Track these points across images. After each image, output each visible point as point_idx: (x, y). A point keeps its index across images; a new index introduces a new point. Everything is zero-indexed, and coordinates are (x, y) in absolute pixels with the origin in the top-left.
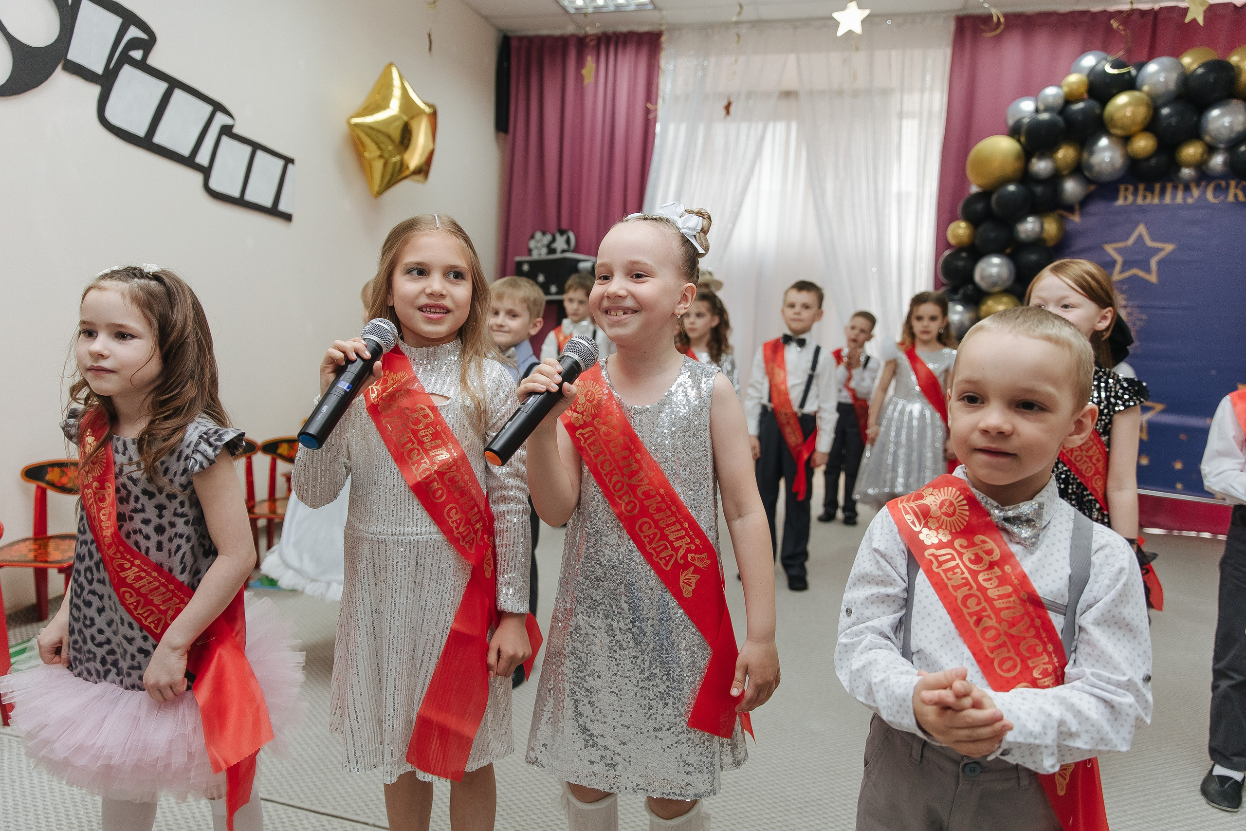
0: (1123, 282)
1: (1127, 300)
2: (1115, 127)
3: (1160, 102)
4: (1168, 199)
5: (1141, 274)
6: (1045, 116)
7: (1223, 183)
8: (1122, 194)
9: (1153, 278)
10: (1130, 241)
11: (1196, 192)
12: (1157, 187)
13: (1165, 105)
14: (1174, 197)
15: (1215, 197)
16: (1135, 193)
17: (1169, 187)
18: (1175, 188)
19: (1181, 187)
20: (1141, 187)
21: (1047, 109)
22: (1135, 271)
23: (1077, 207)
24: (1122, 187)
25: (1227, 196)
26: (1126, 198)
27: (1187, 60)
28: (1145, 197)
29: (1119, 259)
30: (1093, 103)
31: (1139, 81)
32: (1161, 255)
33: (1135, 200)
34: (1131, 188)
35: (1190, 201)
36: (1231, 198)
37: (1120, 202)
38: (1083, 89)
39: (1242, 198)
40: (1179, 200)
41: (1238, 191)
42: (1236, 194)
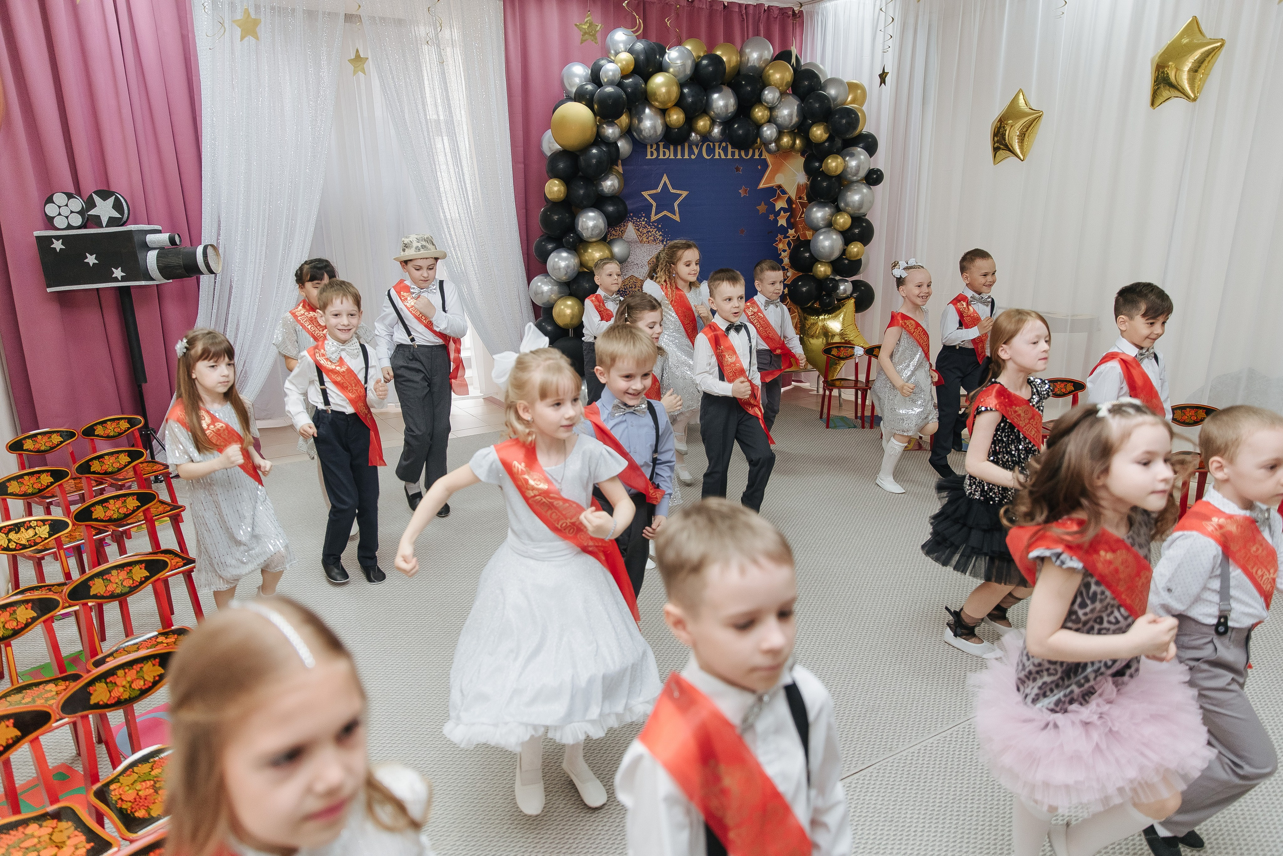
0: (658, 221)
1: (663, 236)
4: (679, 157)
5: (669, 214)
7: (711, 145)
8: (649, 150)
9: (677, 218)
10: (659, 190)
11: (696, 151)
12: (672, 145)
14: (683, 154)
16: (658, 150)
18: (683, 147)
19: (686, 146)
20: (662, 145)
22: (665, 213)
24: (649, 145)
25: (714, 155)
26: (652, 154)
28: (664, 154)
29: (654, 204)
32: (681, 199)
33: (658, 155)
34: (655, 146)
35: (693, 157)
36: (716, 156)
37: (649, 157)
39: (723, 157)
40: (686, 157)
41: (720, 151)
42: (719, 152)
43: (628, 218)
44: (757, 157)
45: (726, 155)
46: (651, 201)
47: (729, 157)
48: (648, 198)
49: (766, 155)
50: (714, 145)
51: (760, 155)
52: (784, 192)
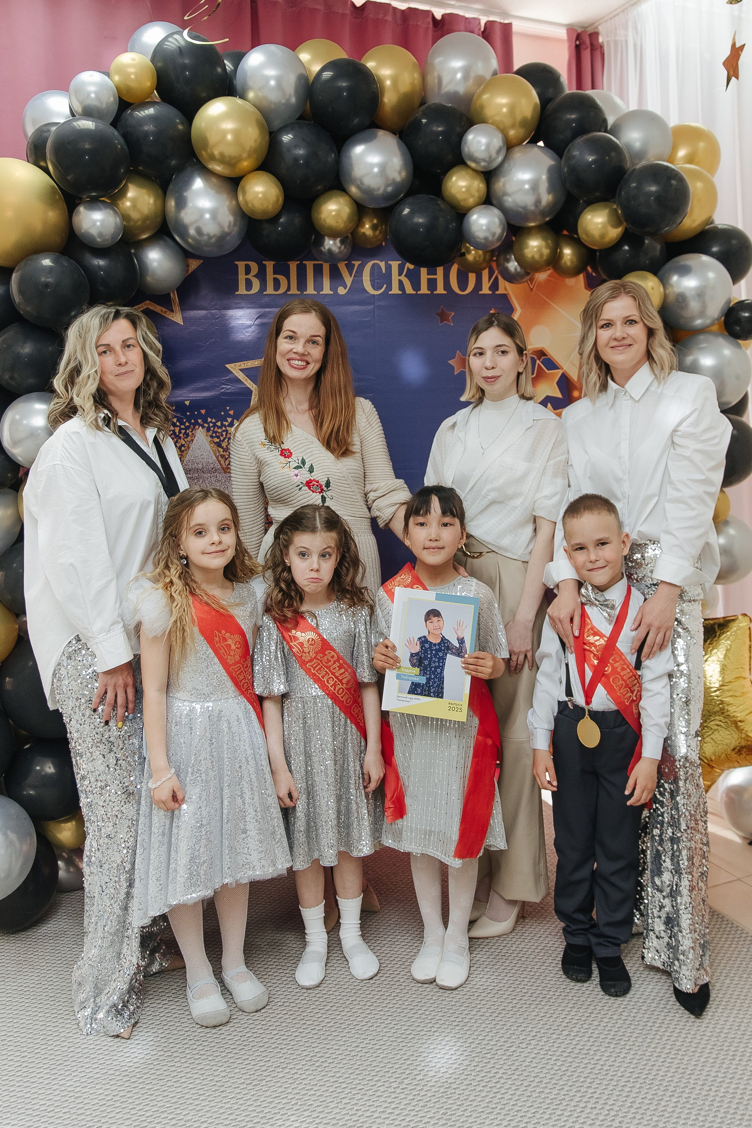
2: (212, 158)
3: (277, 124)
4: (310, 290)
6: (88, 124)
7: (382, 265)
8: (242, 276)
11: (349, 280)
12: (293, 266)
13: (284, 128)
14: (318, 287)
15: (375, 287)
16: (262, 275)
17: (310, 265)
18: (318, 271)
19: (326, 268)
20: (270, 265)
21: (88, 113)
23: (175, 297)
24: (241, 265)
25: (390, 287)
26: (249, 285)
27: (305, 56)
28: (277, 284)
30: (169, 111)
31: (238, 82)
33: (263, 286)
34: (254, 267)
35: (342, 291)
36: (395, 290)
37: (242, 290)
38: (148, 82)
39: (409, 290)
40: (327, 290)
41: (403, 278)
42: (401, 282)
43: (196, 418)
44: (486, 290)
45: (416, 286)
46: (249, 384)
47: (424, 290)
48: (241, 376)
49: (505, 287)
50: (389, 268)
51: (494, 286)
52: (552, 365)
